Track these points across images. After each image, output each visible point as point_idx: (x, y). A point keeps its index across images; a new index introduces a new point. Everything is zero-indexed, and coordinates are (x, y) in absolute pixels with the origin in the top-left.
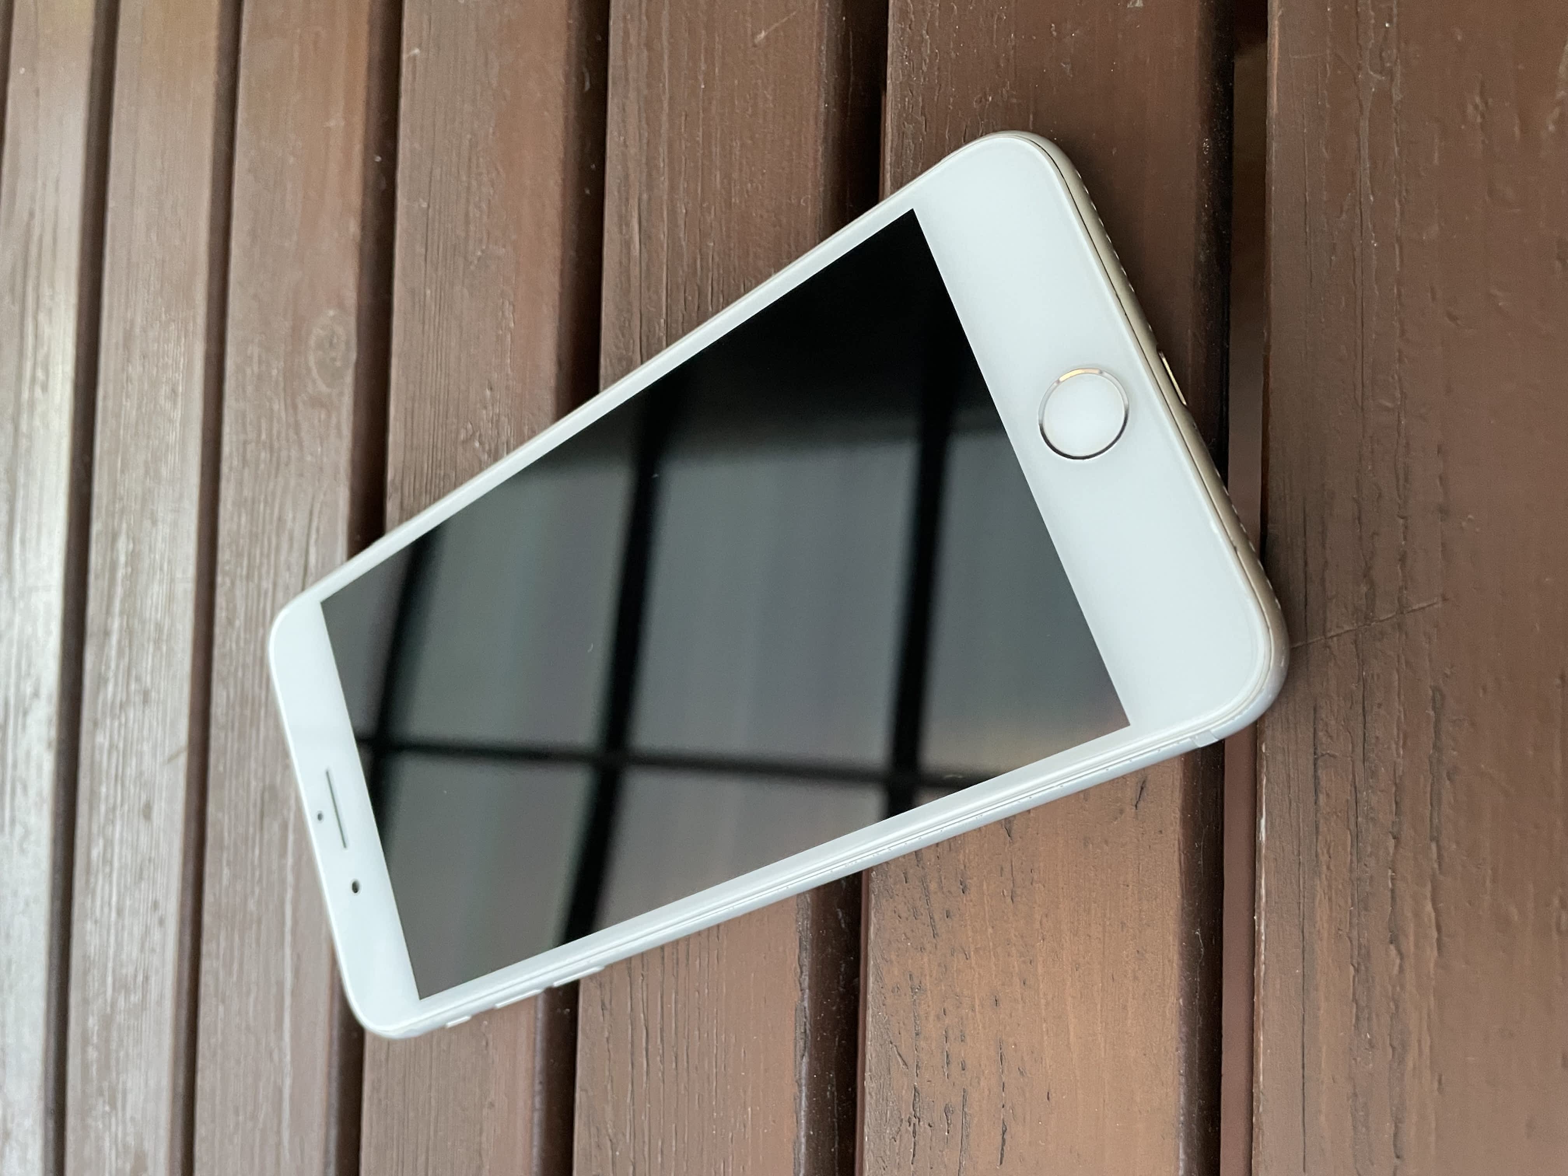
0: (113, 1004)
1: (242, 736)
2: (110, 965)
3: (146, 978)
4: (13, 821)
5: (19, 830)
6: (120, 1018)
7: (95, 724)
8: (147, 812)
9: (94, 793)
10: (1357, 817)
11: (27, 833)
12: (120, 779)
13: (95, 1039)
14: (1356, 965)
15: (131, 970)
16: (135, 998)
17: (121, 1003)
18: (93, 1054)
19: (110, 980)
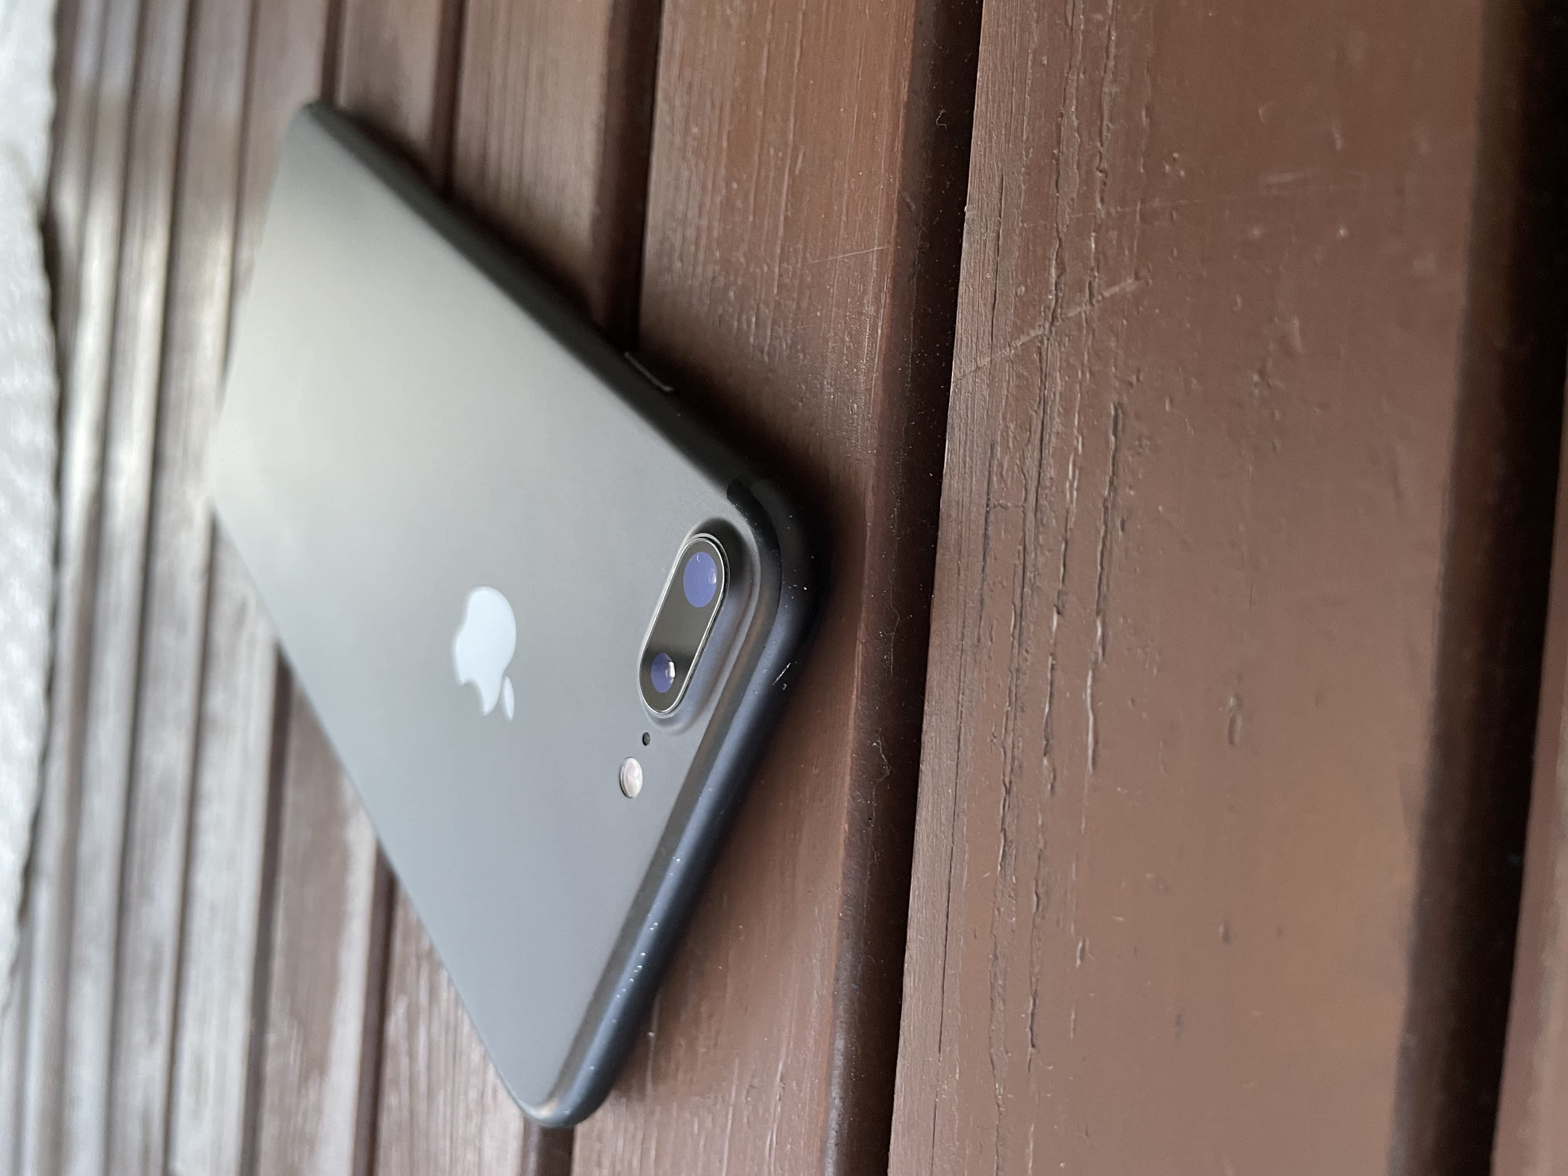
10: (1023, 587)
14: (1008, 785)
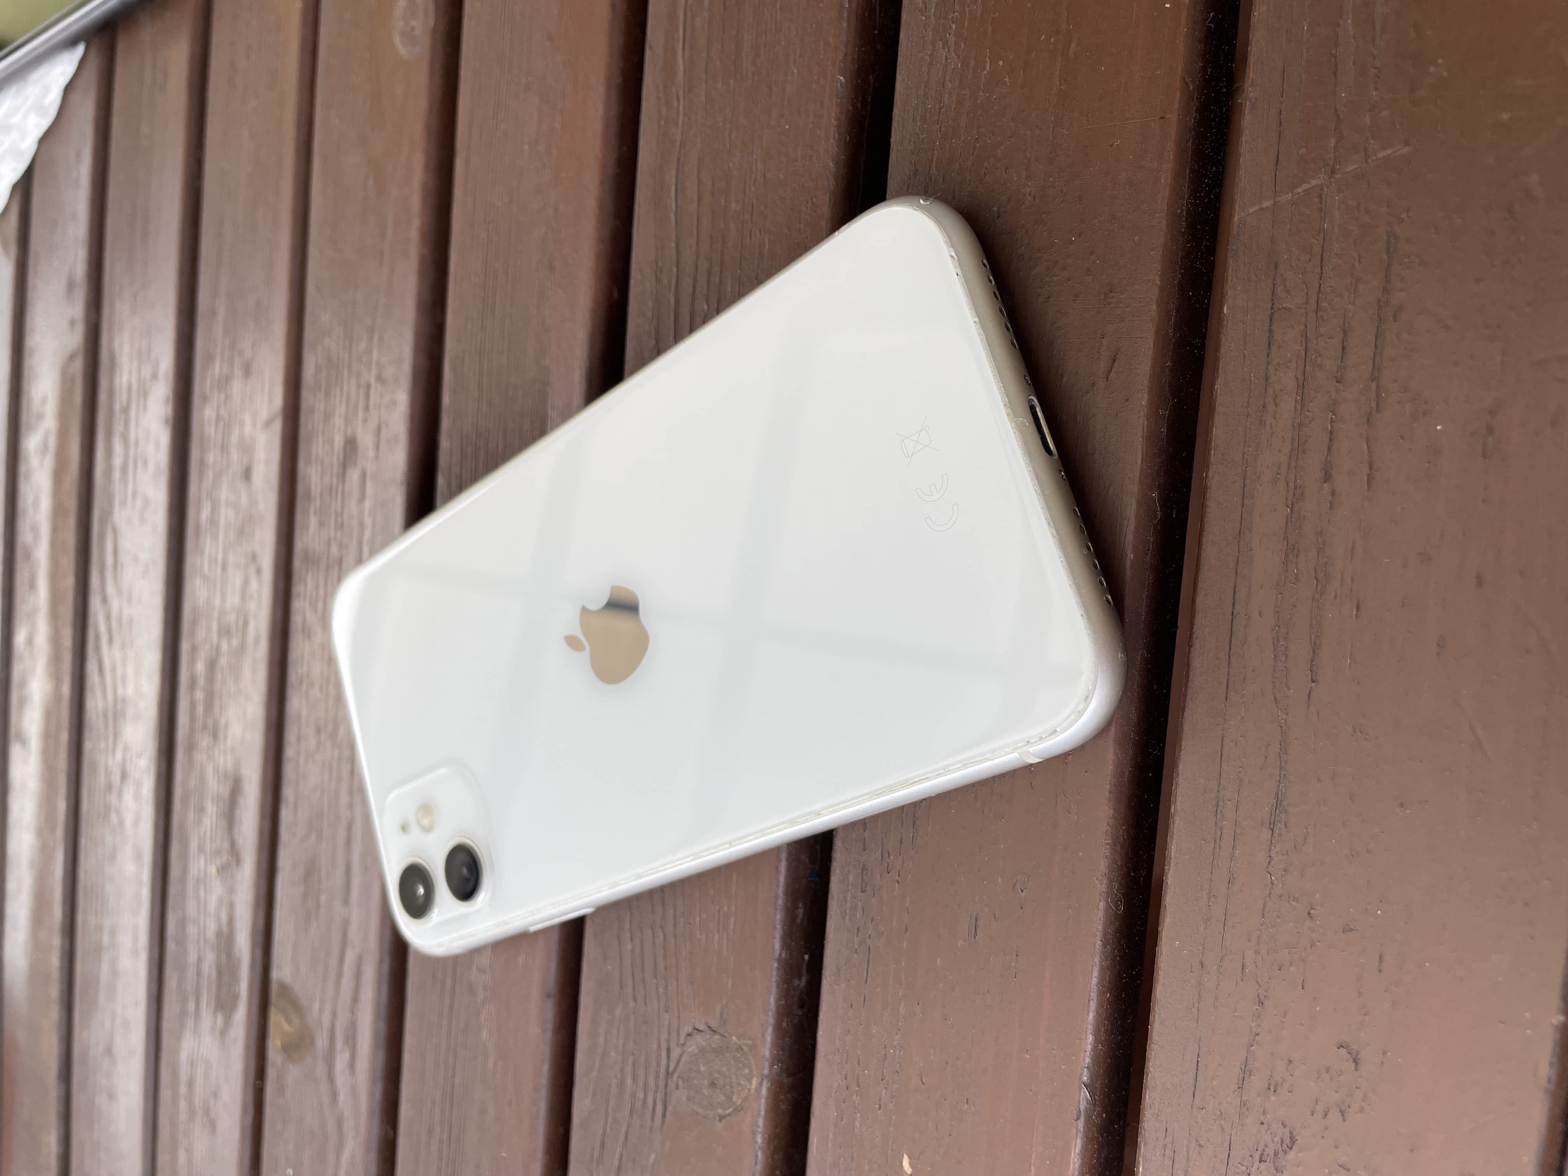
0: (218, 649)
1: (328, 394)
2: (216, 615)
3: (246, 624)
4: (135, 494)
5: (139, 502)
6: (223, 661)
7: (205, 399)
8: (247, 474)
9: (202, 462)
10: (1305, 366)
11: (146, 504)
12: (224, 449)
13: (201, 682)
15: (231, 618)
16: (235, 642)
17: (225, 647)
18: (200, 695)
19: (215, 627)
